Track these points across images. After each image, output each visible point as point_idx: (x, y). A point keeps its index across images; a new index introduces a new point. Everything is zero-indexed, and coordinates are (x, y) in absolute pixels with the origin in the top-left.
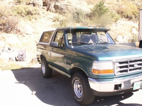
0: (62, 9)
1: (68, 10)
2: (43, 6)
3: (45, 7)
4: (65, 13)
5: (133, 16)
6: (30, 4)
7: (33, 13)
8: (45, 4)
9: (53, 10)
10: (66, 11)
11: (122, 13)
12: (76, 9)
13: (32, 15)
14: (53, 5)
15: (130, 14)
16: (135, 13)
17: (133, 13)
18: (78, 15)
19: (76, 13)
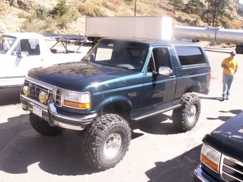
0: (26, 5)
1: (31, 6)
3: (8, 2)
4: (29, 9)
5: (94, 14)
9: (17, 5)
10: (30, 8)
11: (83, 10)
12: (39, 5)
15: (90, 11)
16: (96, 11)
17: (94, 11)
18: (42, 12)
19: (40, 10)
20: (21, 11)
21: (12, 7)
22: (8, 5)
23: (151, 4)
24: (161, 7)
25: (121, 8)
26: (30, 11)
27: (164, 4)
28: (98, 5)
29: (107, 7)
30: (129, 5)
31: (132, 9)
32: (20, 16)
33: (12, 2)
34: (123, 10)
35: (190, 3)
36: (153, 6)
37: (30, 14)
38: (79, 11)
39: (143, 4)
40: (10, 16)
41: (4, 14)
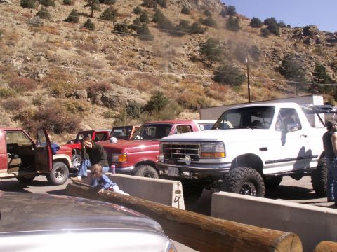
0: (112, 102)
1: (119, 102)
2: (88, 97)
3: (89, 99)
4: (116, 106)
5: (199, 106)
6: (71, 95)
7: (84, 108)
8: (90, 95)
9: (101, 103)
10: (117, 104)
11: (184, 102)
12: (128, 101)
13: (83, 110)
14: (99, 96)
15: (193, 102)
16: (201, 102)
17: (199, 102)
18: (133, 108)
19: (130, 106)
20: (106, 109)
21: (96, 106)
22: (90, 103)
23: (264, 87)
24: (278, 89)
25: (228, 96)
26: (118, 108)
27: (281, 86)
28: (200, 94)
29: (210, 96)
30: (238, 90)
31: (242, 95)
32: (106, 116)
33: (95, 99)
34: (232, 98)
35: (316, 80)
36: (268, 90)
37: (118, 113)
38: (180, 103)
39: (254, 88)
40: (94, 116)
41: (87, 115)
